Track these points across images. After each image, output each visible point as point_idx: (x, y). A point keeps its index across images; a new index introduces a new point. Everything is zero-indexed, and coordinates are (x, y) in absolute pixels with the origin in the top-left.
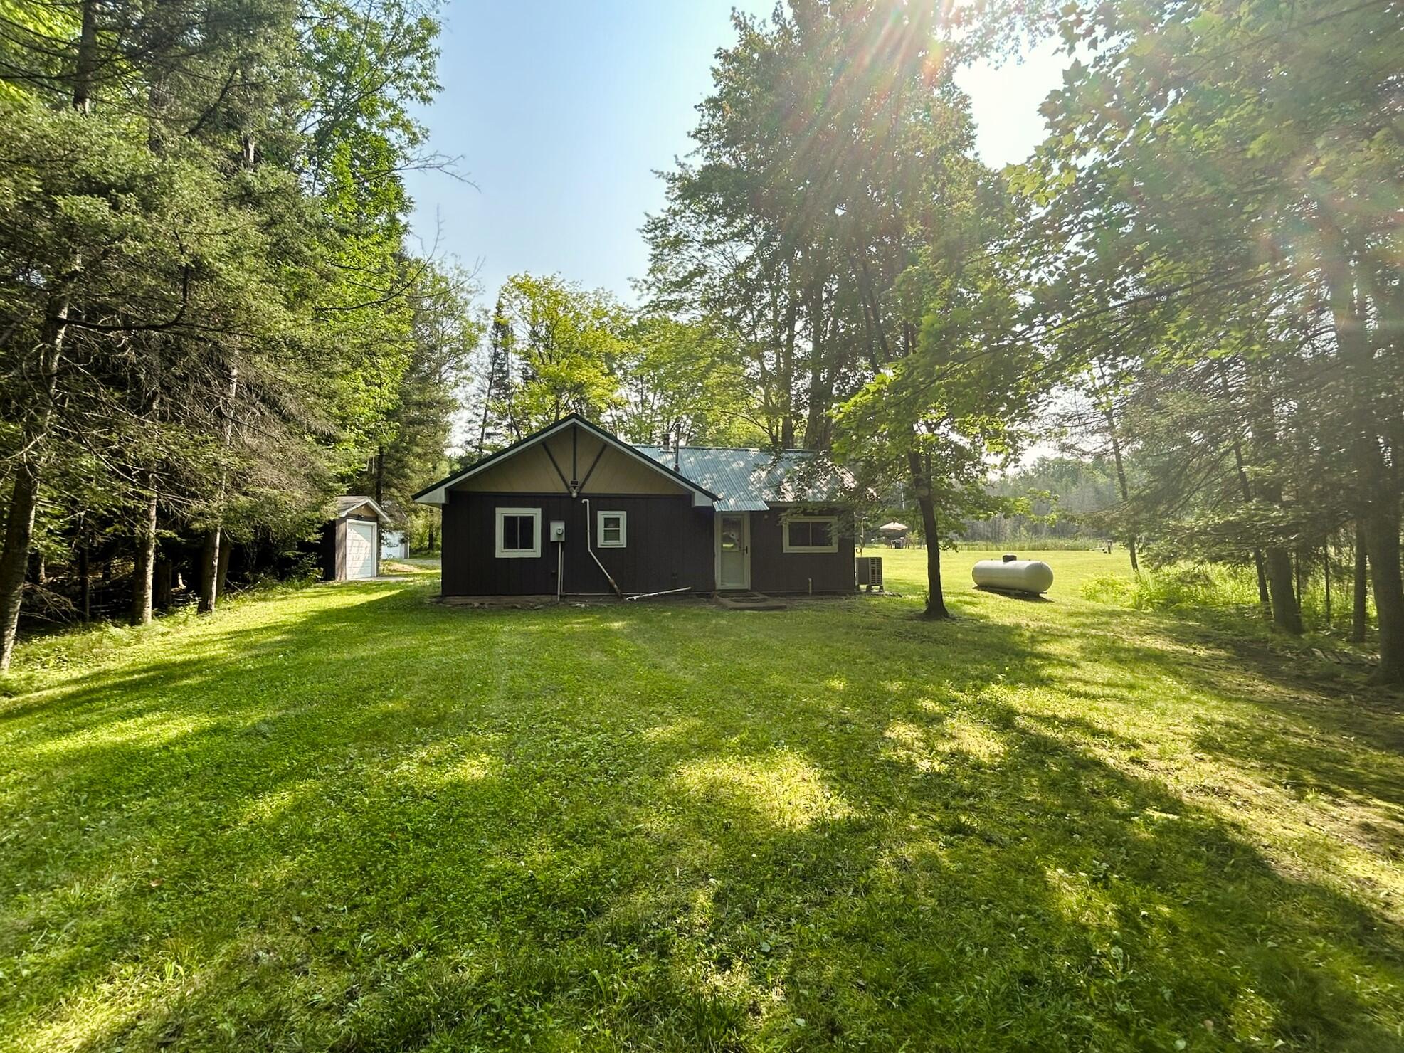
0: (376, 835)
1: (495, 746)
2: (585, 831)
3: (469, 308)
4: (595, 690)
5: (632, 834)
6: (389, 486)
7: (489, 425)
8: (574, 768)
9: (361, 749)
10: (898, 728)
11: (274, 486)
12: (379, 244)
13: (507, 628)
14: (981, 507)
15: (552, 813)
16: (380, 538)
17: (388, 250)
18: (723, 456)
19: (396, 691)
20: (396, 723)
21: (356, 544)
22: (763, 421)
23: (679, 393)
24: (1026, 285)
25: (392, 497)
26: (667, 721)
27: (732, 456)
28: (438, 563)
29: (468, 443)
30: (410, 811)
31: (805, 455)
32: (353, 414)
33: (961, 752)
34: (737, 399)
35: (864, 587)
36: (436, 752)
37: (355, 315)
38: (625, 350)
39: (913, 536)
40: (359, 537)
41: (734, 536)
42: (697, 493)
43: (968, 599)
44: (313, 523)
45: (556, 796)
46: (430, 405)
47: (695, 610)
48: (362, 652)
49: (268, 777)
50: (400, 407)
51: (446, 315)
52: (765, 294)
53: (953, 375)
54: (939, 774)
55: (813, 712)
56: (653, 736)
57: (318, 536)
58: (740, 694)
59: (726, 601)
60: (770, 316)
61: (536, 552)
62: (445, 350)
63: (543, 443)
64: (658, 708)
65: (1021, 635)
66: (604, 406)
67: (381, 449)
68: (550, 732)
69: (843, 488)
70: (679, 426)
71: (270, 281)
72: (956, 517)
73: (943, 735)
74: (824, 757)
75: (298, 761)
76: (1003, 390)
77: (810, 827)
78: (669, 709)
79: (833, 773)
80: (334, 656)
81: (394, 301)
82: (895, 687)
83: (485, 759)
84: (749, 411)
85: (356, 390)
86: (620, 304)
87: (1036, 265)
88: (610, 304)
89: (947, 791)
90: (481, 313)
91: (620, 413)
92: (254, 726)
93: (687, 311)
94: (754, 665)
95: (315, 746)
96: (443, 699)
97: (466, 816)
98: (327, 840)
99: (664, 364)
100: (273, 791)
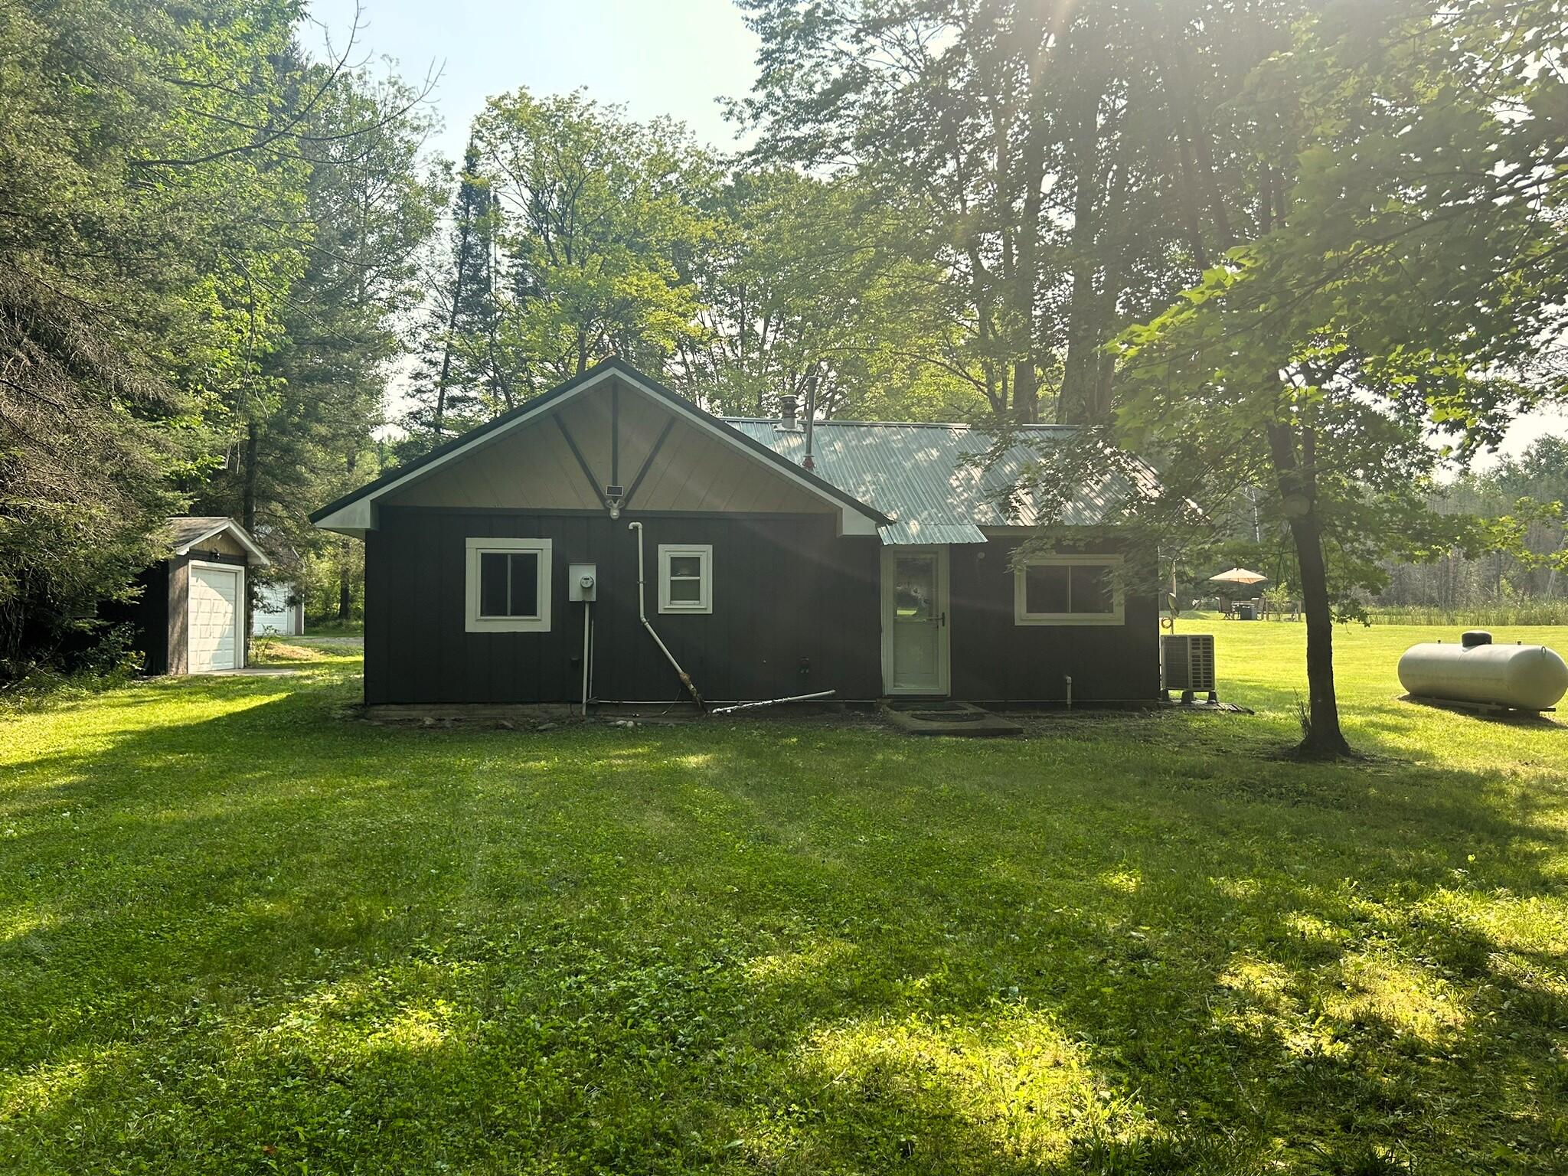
0: (240, 1149)
1: (463, 986)
2: (634, 1150)
3: (416, 159)
4: (653, 882)
5: (722, 1158)
6: (267, 497)
7: (454, 382)
8: (611, 1030)
9: (213, 987)
10: (1246, 969)
11: (55, 496)
12: (247, 38)
13: (487, 765)
14: (1418, 536)
15: (570, 1113)
16: (250, 595)
17: (263, 49)
18: (897, 438)
19: (280, 879)
20: (278, 939)
21: (206, 606)
22: (976, 371)
23: (813, 318)
24: (1514, 84)
25: (273, 519)
26: (789, 943)
27: (915, 438)
28: (358, 644)
29: (415, 416)
30: (303, 1105)
31: (1060, 436)
32: (201, 361)
33: (1376, 1020)
34: (926, 328)
35: (1176, 694)
36: (353, 995)
37: (203, 174)
38: (711, 235)
39: (1278, 595)
40: (212, 593)
41: (919, 592)
42: (847, 510)
43: (1389, 720)
44: (125, 563)
45: (577, 1082)
46: (342, 345)
47: (843, 733)
48: (215, 806)
49: (44, 1035)
50: (287, 347)
51: (372, 174)
52: (983, 121)
53: (1359, 269)
54: (1331, 1062)
55: (1076, 934)
56: (762, 971)
57: (136, 592)
58: (932, 895)
59: (903, 718)
60: (992, 164)
61: (542, 622)
62: (371, 239)
63: (555, 414)
64: (772, 918)
65: (1501, 793)
66: (670, 345)
67: (252, 428)
68: (567, 960)
69: (1136, 498)
70: (813, 382)
71: (47, 110)
72: (1366, 556)
73: (1340, 986)
74: (1095, 1022)
75: (97, 1007)
76: (1469, 295)
77: (1071, 1157)
78: (793, 922)
79: (1117, 1053)
80: (165, 815)
81: (275, 145)
82: (1241, 888)
83: (444, 1008)
84: (950, 351)
85: (206, 316)
86: (701, 147)
87: (1536, 45)
88: (683, 145)
89: (1348, 1095)
90: (438, 169)
91: (700, 359)
92: (18, 940)
93: (830, 157)
94: (958, 840)
95: (128, 981)
96: (368, 896)
97: (407, 1115)
98: (150, 1155)
99: (785, 262)
100: (53, 1061)
